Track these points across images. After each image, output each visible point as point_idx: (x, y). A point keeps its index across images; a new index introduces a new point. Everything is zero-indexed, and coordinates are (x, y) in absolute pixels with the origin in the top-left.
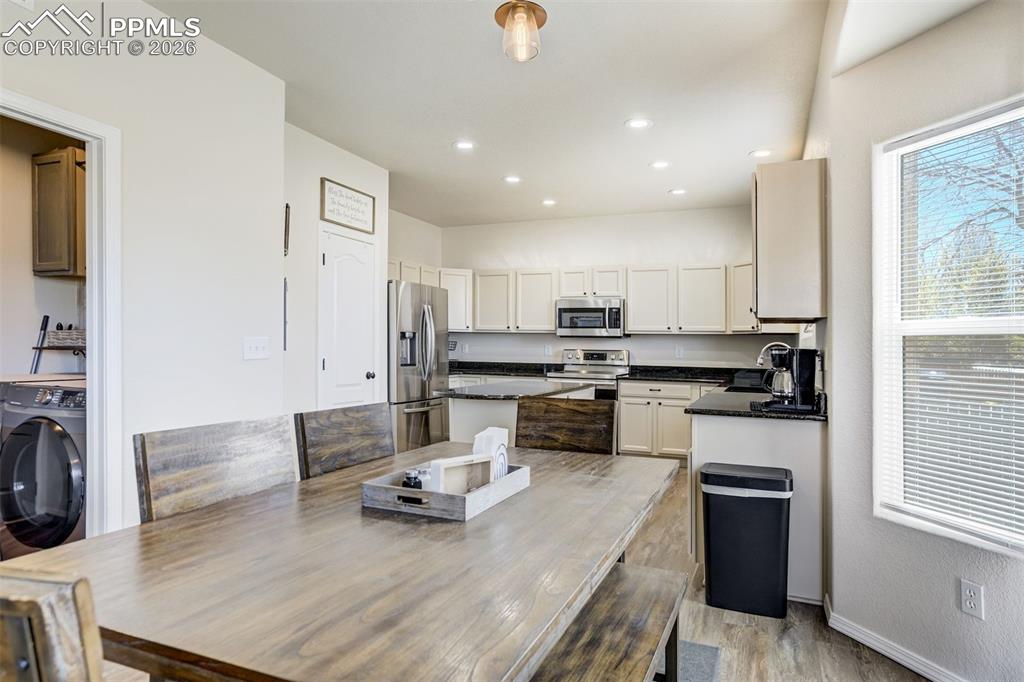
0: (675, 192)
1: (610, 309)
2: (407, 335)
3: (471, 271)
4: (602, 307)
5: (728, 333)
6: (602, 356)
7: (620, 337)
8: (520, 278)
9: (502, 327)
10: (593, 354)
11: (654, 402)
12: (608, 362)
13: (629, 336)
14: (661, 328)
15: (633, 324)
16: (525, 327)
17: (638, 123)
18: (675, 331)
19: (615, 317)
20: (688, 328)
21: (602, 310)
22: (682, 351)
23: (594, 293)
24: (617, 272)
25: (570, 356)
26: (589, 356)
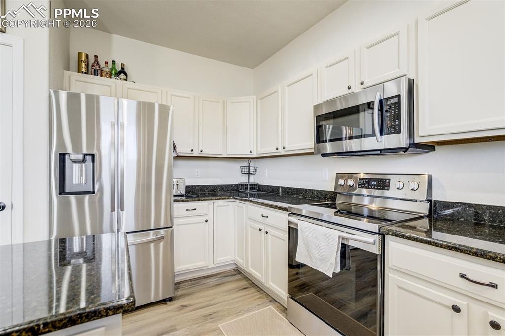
1: (383, 101)
6: (382, 184)
9: (273, 149)
16: (291, 147)
21: (369, 106)
23: (362, 84)
24: (398, 34)
25: (341, 182)
26: (366, 183)
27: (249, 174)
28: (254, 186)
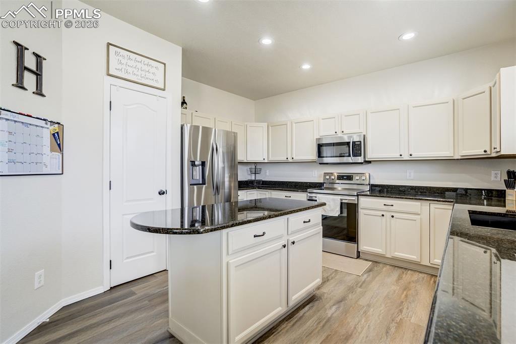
1: (354, 143)
2: (197, 163)
3: (266, 124)
4: (347, 140)
5: (456, 158)
6: (349, 177)
7: (362, 163)
8: (294, 124)
9: (283, 159)
10: (344, 176)
11: (388, 215)
12: (354, 181)
13: (370, 162)
14: (395, 155)
15: (371, 153)
16: (297, 158)
18: (406, 157)
19: (356, 148)
20: (417, 155)
21: (348, 143)
22: (412, 174)
23: (343, 132)
24: (359, 114)
25: (328, 177)
26: (340, 177)
27: (255, 173)
28: (259, 182)
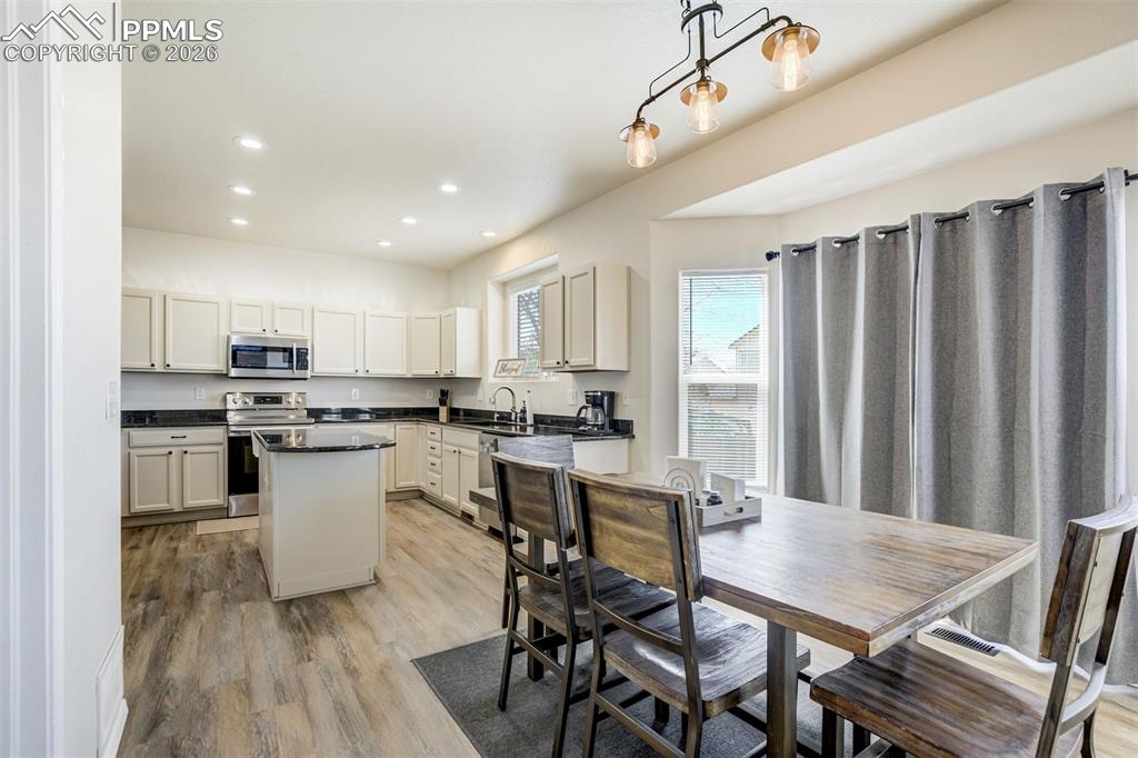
0: (381, 244)
5: (408, 376)
6: (276, 399)
7: (305, 379)
8: (170, 304)
9: (142, 364)
10: (264, 398)
12: (284, 405)
14: (349, 371)
15: (319, 363)
16: (179, 365)
17: (449, 188)
18: (361, 374)
19: (303, 358)
20: (375, 371)
22: (358, 393)
23: (276, 331)
24: (301, 310)
26: (261, 400)
